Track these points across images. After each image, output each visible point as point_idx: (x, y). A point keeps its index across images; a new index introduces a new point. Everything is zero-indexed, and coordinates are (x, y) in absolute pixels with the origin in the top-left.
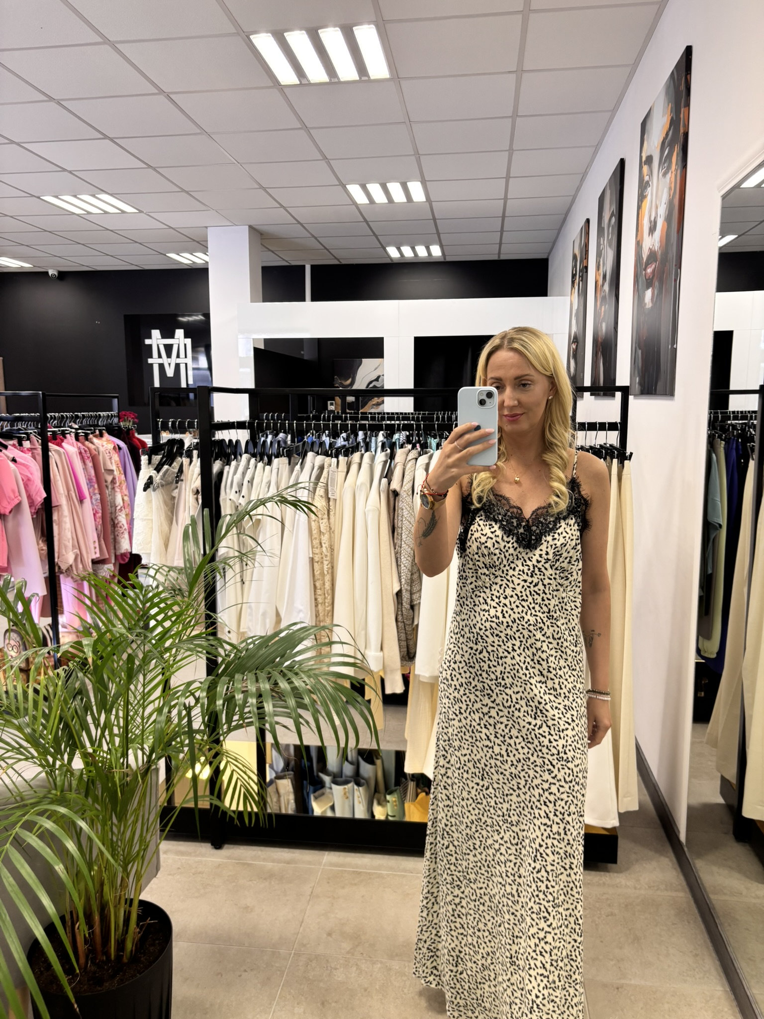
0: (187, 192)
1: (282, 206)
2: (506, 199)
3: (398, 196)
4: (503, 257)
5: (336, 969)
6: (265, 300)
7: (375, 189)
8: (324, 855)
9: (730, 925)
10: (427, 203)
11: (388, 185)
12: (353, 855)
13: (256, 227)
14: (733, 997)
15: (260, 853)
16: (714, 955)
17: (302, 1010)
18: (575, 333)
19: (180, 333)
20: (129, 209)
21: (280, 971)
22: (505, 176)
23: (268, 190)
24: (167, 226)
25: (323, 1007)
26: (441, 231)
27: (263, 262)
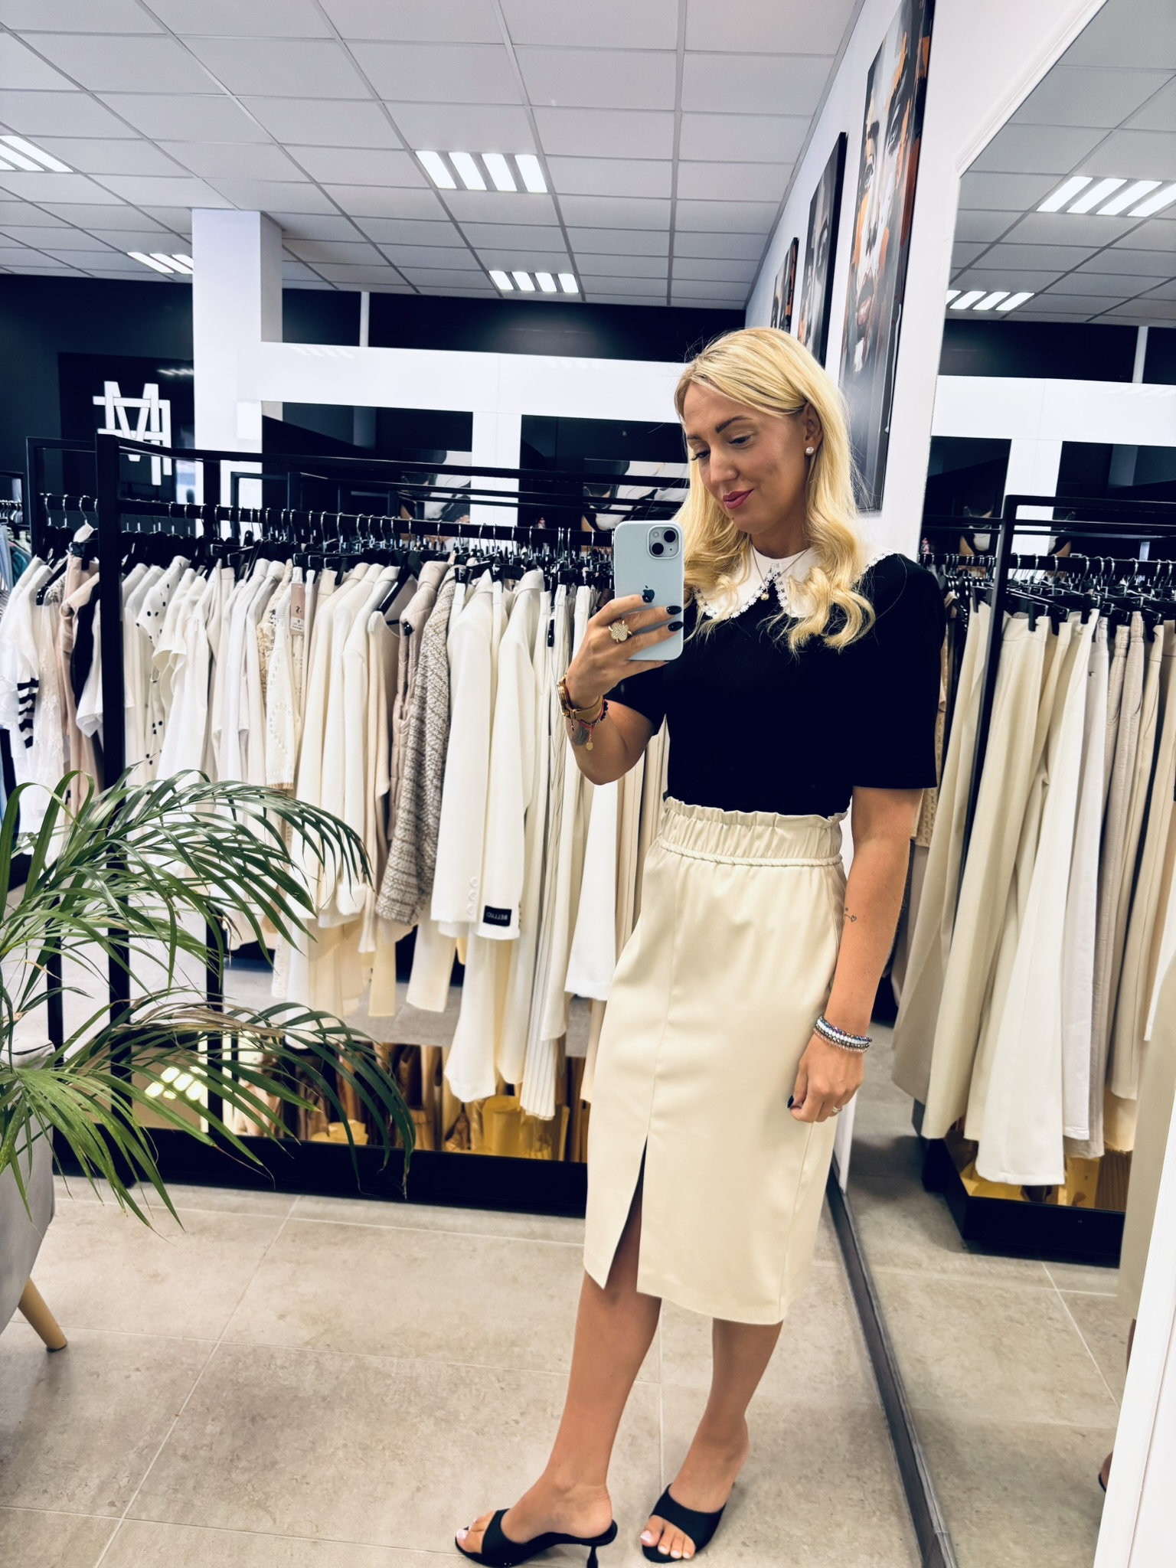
0: (152, 141)
1: (313, 182)
2: (674, 199)
3: (505, 182)
4: (675, 303)
5: (283, 1367)
6: (287, 338)
7: (463, 161)
8: (294, 1200)
9: (896, 1310)
10: (550, 197)
11: (483, 156)
12: (339, 1200)
13: (272, 215)
14: (884, 1414)
15: (191, 1194)
16: (866, 1353)
17: (218, 1429)
19: (151, 390)
20: (56, 166)
21: (192, 1370)
22: (671, 158)
23: (287, 149)
24: (127, 202)
25: (253, 1425)
26: (574, 249)
27: (284, 280)
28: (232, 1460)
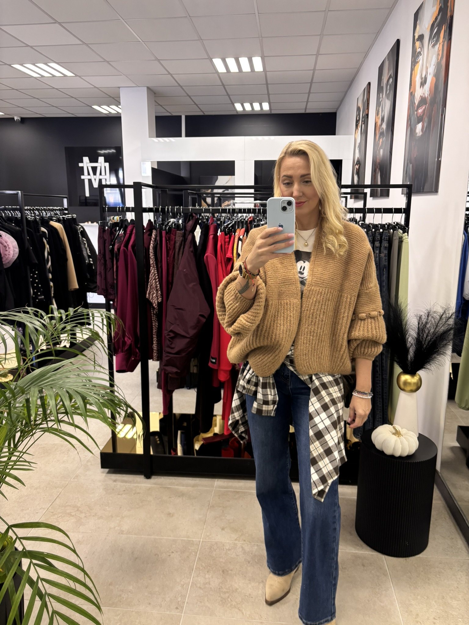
0: (108, 62)
1: (169, 73)
2: (314, 70)
3: (246, 68)
4: (308, 111)
5: (229, 550)
6: (158, 136)
7: (231, 62)
8: (215, 481)
10: (264, 72)
11: (240, 59)
12: (232, 481)
13: (151, 88)
15: (174, 481)
17: (211, 576)
18: (358, 158)
19: (101, 159)
20: (69, 74)
21: (194, 552)
22: (315, 54)
23: (160, 61)
24: (93, 86)
25: (224, 574)
26: (270, 93)
27: (155, 113)
28: (219, 588)
